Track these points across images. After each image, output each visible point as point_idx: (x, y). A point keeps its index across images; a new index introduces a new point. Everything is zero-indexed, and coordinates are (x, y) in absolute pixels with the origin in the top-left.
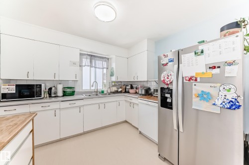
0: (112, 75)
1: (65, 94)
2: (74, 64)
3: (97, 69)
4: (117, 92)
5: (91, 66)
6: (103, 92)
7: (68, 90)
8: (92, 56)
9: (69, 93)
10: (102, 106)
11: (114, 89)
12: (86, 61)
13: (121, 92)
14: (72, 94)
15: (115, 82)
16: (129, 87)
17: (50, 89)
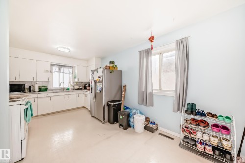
0: (75, 78)
1: (40, 90)
2: (47, 71)
3: (64, 74)
4: (78, 89)
5: (60, 72)
6: (68, 89)
7: (42, 88)
8: (60, 65)
9: (43, 89)
10: (66, 97)
11: (77, 87)
12: (55, 69)
13: (82, 89)
14: (46, 90)
15: (77, 82)
16: (87, 85)
17: (30, 87)
